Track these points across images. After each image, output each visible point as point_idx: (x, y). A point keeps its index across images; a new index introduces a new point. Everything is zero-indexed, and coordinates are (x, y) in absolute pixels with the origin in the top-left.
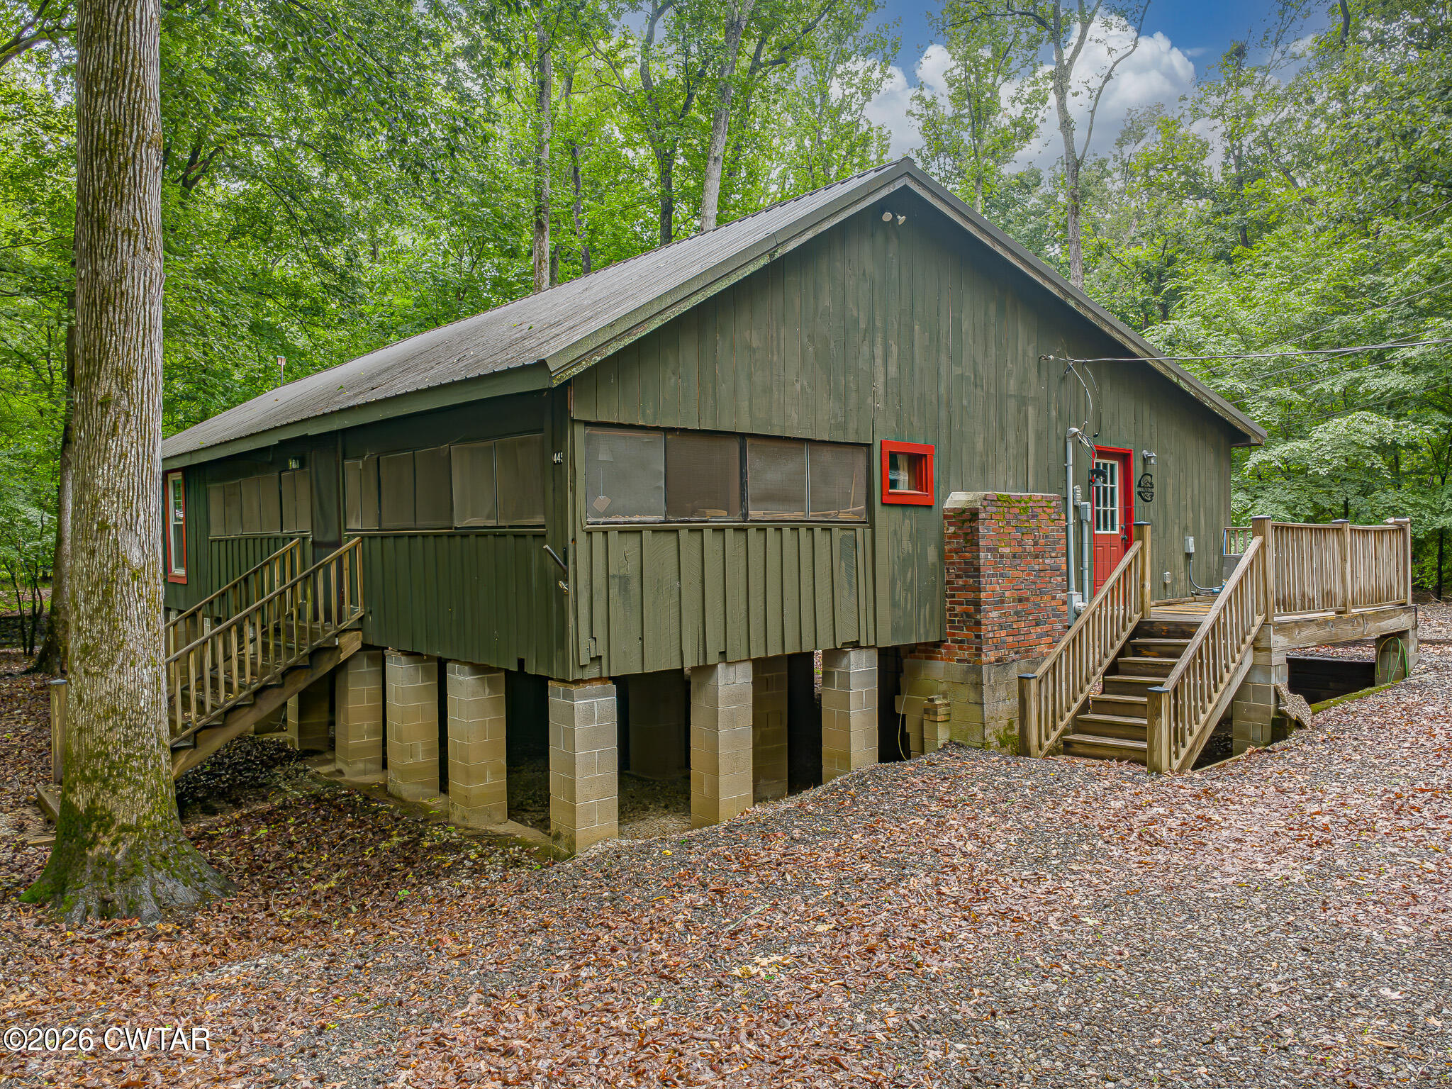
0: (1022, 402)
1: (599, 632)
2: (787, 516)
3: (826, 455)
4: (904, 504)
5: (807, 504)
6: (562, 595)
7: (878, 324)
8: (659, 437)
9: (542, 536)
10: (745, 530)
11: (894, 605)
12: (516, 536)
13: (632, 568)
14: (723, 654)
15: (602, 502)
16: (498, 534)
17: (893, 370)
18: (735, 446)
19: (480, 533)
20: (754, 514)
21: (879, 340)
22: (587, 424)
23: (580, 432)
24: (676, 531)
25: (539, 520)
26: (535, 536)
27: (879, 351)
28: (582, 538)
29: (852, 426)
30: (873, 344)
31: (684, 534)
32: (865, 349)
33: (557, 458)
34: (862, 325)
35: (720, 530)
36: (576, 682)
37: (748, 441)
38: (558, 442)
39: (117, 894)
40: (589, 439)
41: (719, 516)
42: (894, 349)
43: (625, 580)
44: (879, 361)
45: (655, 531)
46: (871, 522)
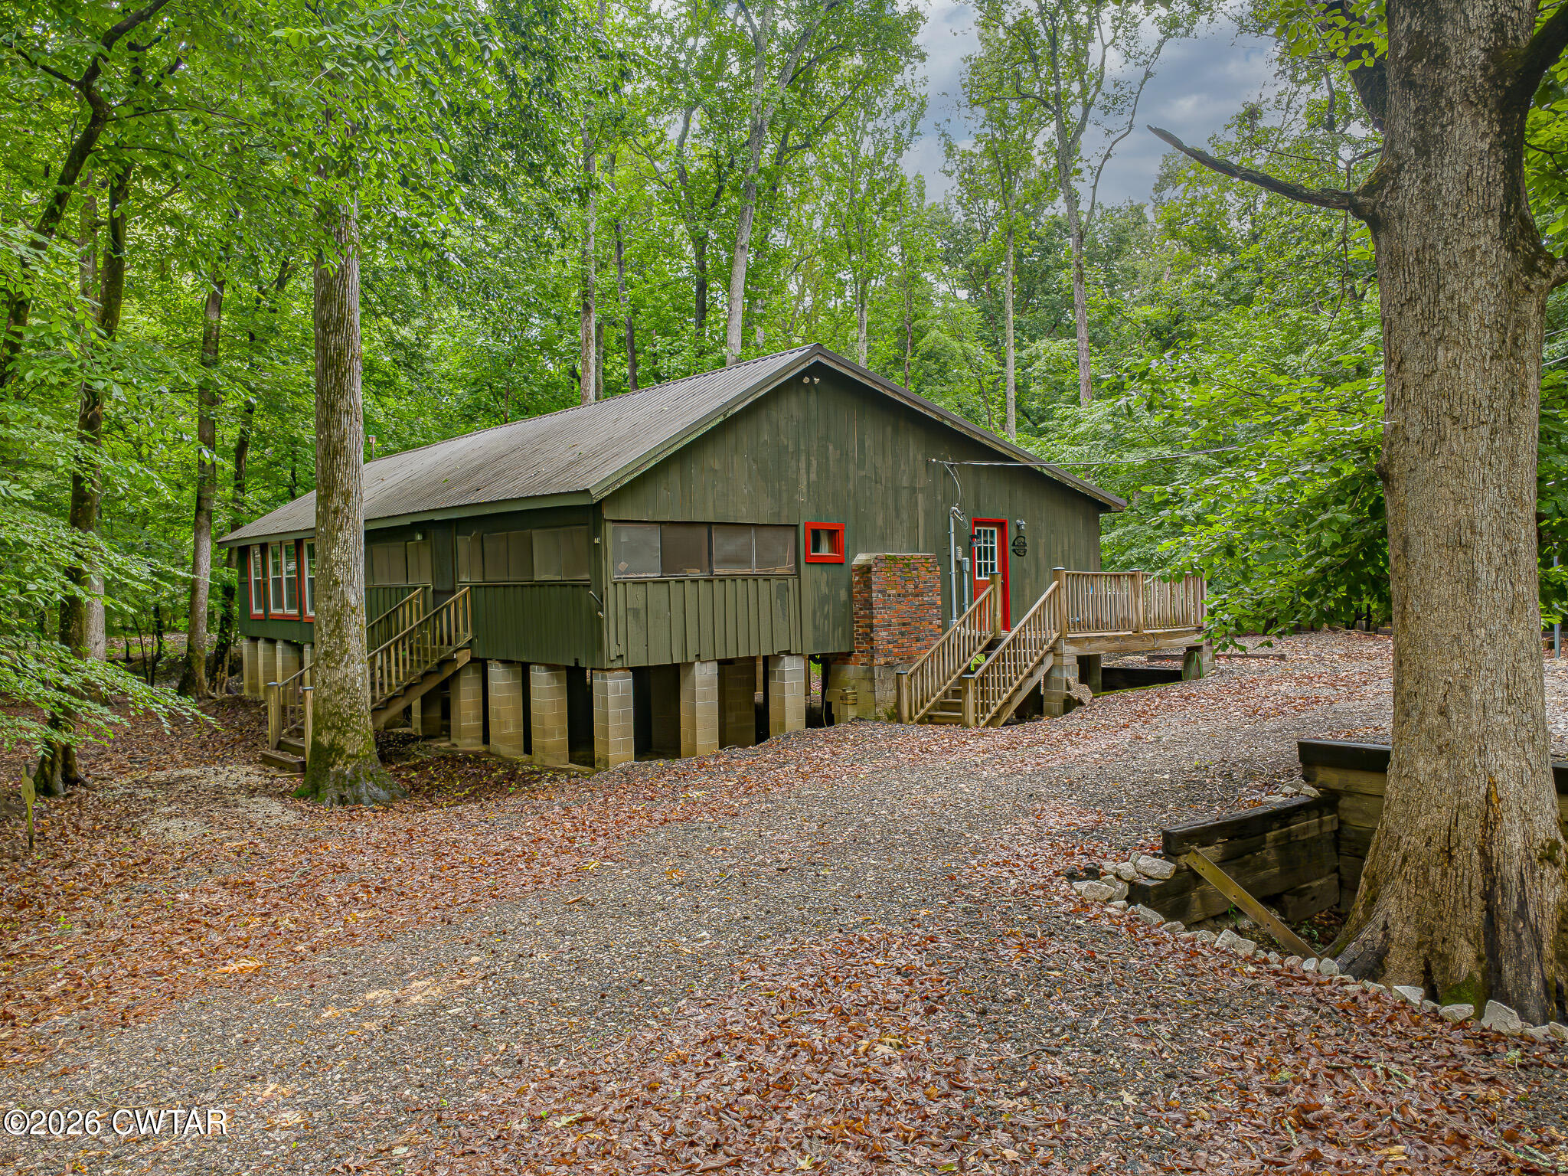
0: (913, 490)
1: (622, 641)
2: (739, 571)
3: (767, 534)
4: (823, 562)
5: (754, 564)
6: (600, 619)
7: (802, 447)
8: (657, 529)
9: (588, 586)
10: (711, 581)
11: (815, 627)
12: (573, 586)
13: (641, 605)
14: (698, 656)
15: (623, 565)
16: (563, 585)
17: (813, 476)
18: (704, 531)
19: (551, 584)
20: (717, 571)
21: (803, 458)
22: (614, 521)
23: (609, 526)
24: (667, 582)
25: (587, 576)
26: (584, 586)
27: (803, 465)
28: (611, 587)
29: (785, 513)
30: (798, 461)
31: (672, 584)
32: (793, 463)
33: (597, 541)
34: (791, 449)
35: (695, 581)
36: (609, 670)
37: (713, 527)
38: (596, 531)
39: (348, 793)
40: (614, 529)
41: (695, 573)
42: (814, 463)
43: (636, 612)
44: (803, 472)
45: (655, 582)
46: (798, 573)
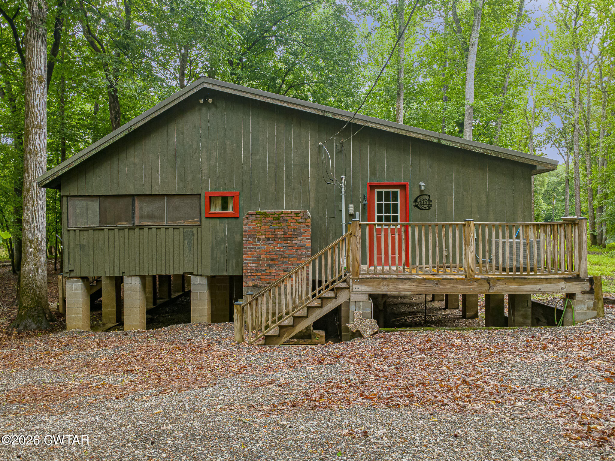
0: (305, 166)
1: (72, 262)
2: (155, 224)
3: (176, 200)
4: (219, 217)
5: (166, 219)
7: (204, 145)
8: (97, 199)
10: (133, 229)
11: (213, 258)
13: (86, 242)
14: (124, 272)
17: (213, 163)
18: (130, 200)
20: (138, 223)
21: (204, 152)
22: (67, 197)
24: (103, 230)
27: (204, 156)
29: (190, 186)
30: (200, 154)
31: (106, 231)
32: (196, 155)
35: (122, 229)
36: (66, 278)
37: (136, 197)
42: (214, 154)
43: (82, 246)
44: (204, 160)
45: (94, 230)
46: (200, 225)
